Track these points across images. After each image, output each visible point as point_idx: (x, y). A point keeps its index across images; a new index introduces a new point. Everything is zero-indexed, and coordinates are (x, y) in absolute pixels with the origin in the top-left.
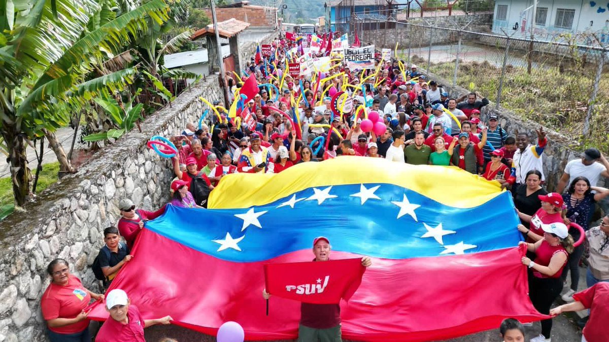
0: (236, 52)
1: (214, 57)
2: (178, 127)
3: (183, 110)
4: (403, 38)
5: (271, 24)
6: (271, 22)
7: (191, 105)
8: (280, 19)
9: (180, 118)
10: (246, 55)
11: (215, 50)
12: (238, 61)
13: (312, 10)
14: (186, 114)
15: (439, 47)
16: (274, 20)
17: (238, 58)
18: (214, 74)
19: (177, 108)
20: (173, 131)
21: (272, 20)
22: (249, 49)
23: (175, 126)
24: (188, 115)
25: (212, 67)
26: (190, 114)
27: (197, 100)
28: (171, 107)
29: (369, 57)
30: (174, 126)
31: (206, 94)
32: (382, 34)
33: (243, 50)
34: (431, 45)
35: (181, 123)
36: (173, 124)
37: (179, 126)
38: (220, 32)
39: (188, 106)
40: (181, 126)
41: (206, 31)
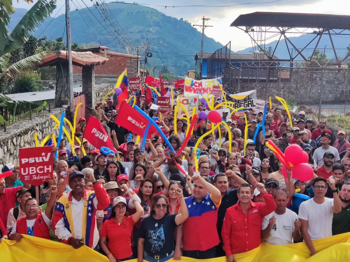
0: (89, 89)
1: (63, 87)
2: (11, 154)
3: (20, 135)
4: (286, 93)
5: (132, 72)
6: (133, 71)
7: (30, 132)
8: (142, 70)
9: (15, 143)
10: (100, 95)
11: (65, 80)
12: (91, 99)
13: (180, 67)
14: (22, 141)
15: (329, 106)
16: (135, 69)
17: (91, 96)
18: (61, 107)
19: (12, 132)
20: (4, 157)
21: (133, 69)
22: (105, 89)
23: (8, 151)
24: (25, 143)
25: (60, 98)
26: (28, 143)
27: (38, 128)
28: (5, 131)
29: (251, 104)
30: (6, 150)
31: (49, 125)
32: (263, 88)
33: (98, 90)
34: (321, 103)
35: (15, 149)
36: (5, 148)
37: (12, 152)
38: (73, 59)
39: (26, 132)
40: (15, 154)
41: (57, 57)
